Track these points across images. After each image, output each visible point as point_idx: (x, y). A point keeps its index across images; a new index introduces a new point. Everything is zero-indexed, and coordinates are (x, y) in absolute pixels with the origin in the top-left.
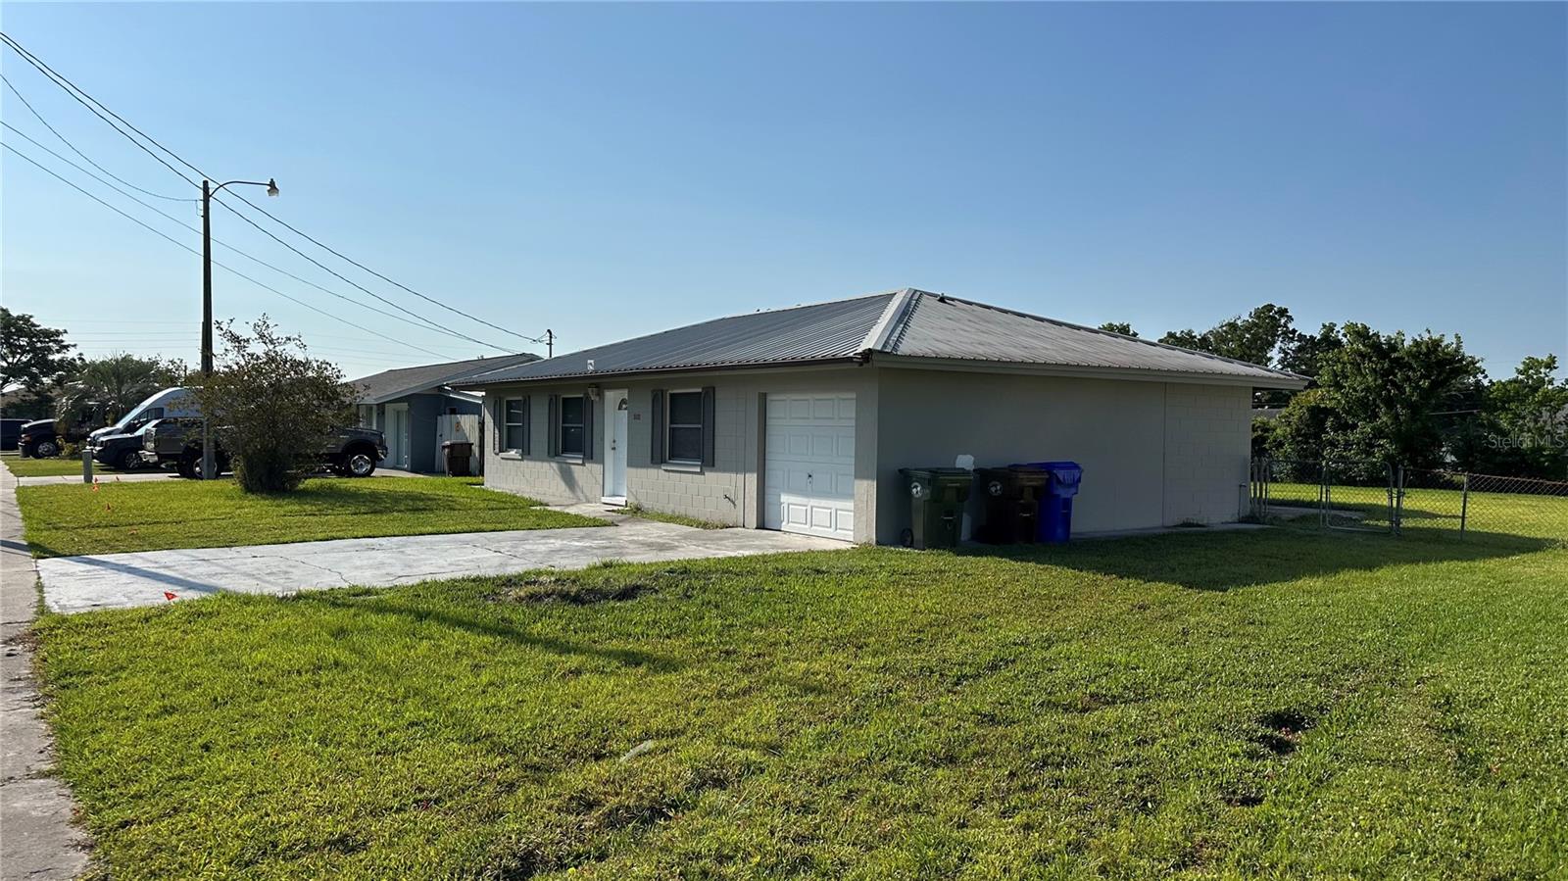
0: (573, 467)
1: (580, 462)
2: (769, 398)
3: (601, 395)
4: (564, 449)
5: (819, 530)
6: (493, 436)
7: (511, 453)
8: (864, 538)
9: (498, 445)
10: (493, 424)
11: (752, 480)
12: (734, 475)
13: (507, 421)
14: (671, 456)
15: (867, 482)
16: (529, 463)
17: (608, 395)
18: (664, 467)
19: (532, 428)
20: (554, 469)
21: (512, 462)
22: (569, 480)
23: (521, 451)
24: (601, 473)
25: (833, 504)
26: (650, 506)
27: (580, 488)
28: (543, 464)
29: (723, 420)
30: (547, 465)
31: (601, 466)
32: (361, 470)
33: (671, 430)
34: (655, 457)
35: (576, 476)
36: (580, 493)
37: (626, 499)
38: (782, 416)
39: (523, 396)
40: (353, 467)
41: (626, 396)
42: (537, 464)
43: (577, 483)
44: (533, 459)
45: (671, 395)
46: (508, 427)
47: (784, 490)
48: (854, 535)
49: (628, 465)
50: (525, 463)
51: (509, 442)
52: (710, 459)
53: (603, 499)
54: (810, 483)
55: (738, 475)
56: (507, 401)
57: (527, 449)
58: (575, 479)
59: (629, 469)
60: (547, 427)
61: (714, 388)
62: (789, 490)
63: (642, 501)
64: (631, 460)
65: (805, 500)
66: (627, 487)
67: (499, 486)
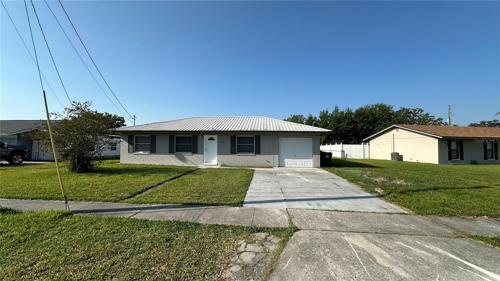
0: (185, 156)
1: (191, 154)
2: (280, 138)
4: (176, 151)
5: (299, 166)
6: (127, 148)
7: (139, 152)
8: (316, 166)
9: (132, 150)
10: (127, 144)
11: (276, 157)
12: (269, 156)
13: (136, 143)
14: (238, 152)
15: (317, 156)
16: (155, 155)
17: (205, 136)
18: (236, 155)
19: (157, 145)
20: (173, 157)
21: (143, 155)
22: (183, 160)
23: (150, 152)
24: (203, 157)
25: (303, 160)
26: (230, 165)
27: (190, 161)
28: (165, 155)
29: (264, 143)
30: (168, 156)
31: (203, 155)
32: (17, 162)
33: (238, 145)
34: (233, 152)
35: (188, 158)
36: (190, 163)
37: (217, 163)
38: (284, 142)
39: (151, 136)
40: (14, 160)
41: (215, 137)
42: (160, 155)
43: (188, 160)
44: (158, 154)
45: (238, 137)
46: (136, 144)
47: (286, 158)
48: (312, 166)
49: (218, 154)
50: (152, 155)
51: (137, 149)
52: (258, 152)
53: (204, 164)
54: (295, 156)
55: (271, 156)
56: (136, 137)
57: (153, 151)
58: (186, 159)
59: (218, 155)
60: (168, 145)
61: (260, 136)
62: (288, 158)
63: (226, 163)
64: (219, 153)
65: (294, 160)
66: (217, 160)
67: (132, 163)
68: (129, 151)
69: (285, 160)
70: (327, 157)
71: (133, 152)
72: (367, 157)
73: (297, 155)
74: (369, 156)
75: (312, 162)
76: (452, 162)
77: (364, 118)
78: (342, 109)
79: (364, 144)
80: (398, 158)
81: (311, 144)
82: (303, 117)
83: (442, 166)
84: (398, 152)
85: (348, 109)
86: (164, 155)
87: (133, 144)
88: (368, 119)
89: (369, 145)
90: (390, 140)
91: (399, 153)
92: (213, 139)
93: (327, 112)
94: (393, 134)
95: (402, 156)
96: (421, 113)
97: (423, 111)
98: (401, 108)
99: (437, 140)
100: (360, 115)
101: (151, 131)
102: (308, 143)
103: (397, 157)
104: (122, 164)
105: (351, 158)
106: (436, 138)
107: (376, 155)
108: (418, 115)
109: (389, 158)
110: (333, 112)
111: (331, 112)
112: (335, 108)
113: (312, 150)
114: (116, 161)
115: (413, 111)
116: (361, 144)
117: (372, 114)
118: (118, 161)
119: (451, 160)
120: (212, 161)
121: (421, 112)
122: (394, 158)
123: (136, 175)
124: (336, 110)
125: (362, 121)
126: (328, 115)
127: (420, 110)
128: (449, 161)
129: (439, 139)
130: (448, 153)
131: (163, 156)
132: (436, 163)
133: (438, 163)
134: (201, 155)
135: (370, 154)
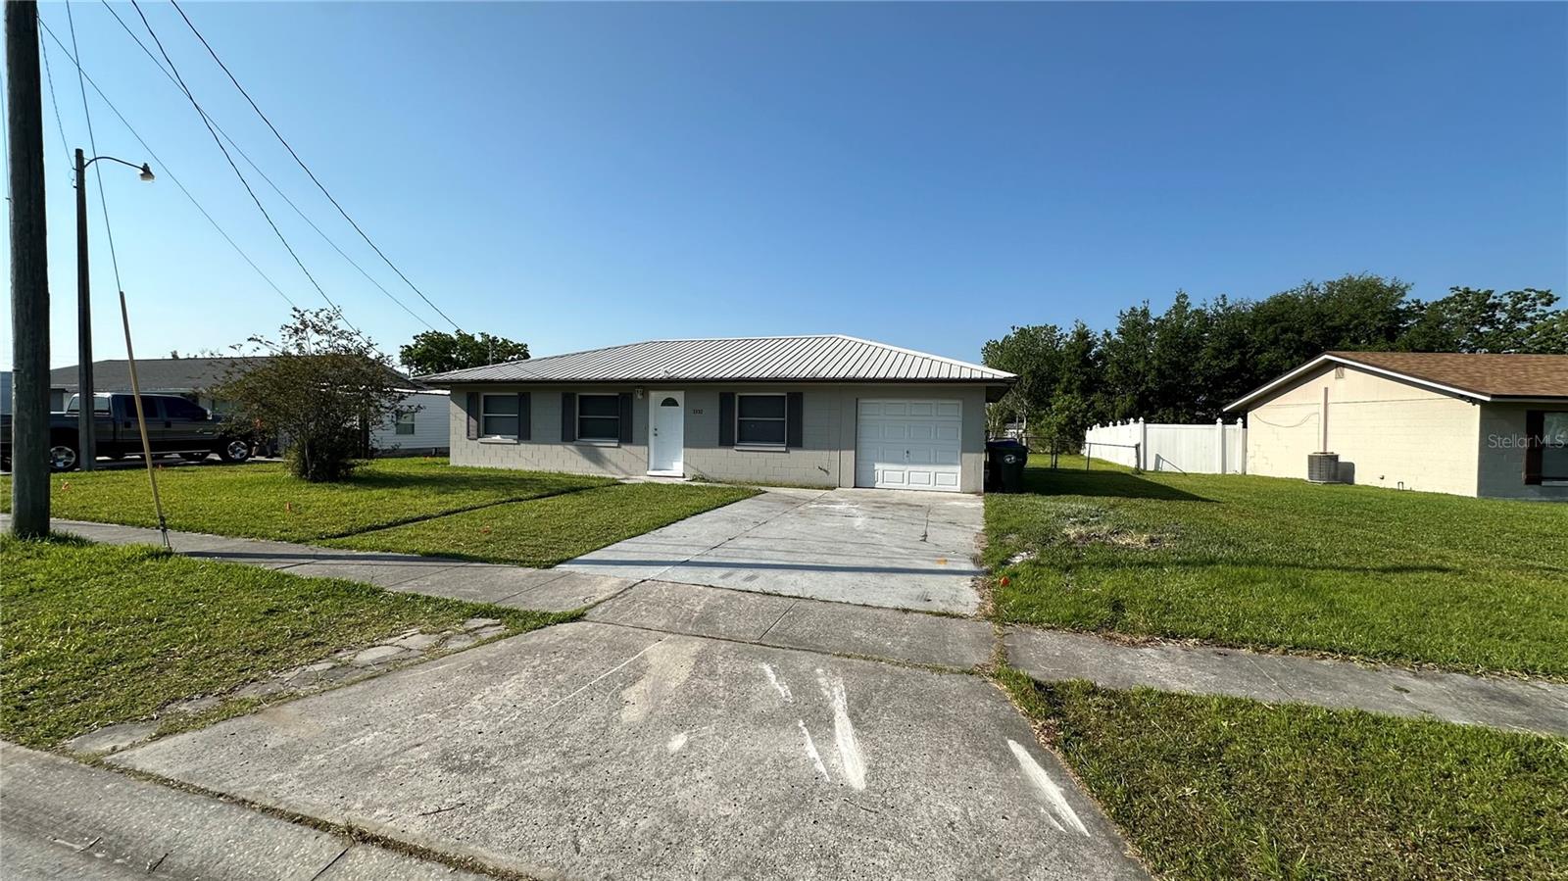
0: (602, 449)
1: (616, 445)
2: (860, 401)
3: (645, 395)
4: (582, 435)
5: (917, 487)
6: (465, 425)
7: (494, 438)
8: (972, 489)
9: (475, 433)
10: (465, 415)
11: (849, 456)
12: (826, 453)
13: (485, 413)
14: (740, 440)
15: (975, 455)
16: (529, 446)
17: (653, 394)
18: (736, 448)
19: (534, 418)
20: (572, 451)
21: (499, 446)
22: (597, 459)
23: (516, 437)
24: (646, 453)
25: (932, 469)
26: (717, 476)
27: (613, 464)
28: (554, 446)
29: (813, 415)
30: (560, 448)
31: (646, 448)
32: (238, 456)
33: (740, 421)
34: (726, 441)
35: (607, 455)
36: (613, 468)
37: (682, 472)
38: (875, 414)
39: (519, 393)
40: (230, 453)
41: (679, 396)
42: (542, 446)
43: (610, 461)
44: (535, 443)
45: (740, 397)
46: (486, 417)
47: (878, 462)
48: (958, 488)
49: (685, 446)
50: (523, 446)
51: (487, 429)
52: (795, 442)
53: (649, 473)
54: (908, 456)
55: (832, 453)
56: (485, 397)
57: (524, 435)
58: (605, 458)
59: (687, 449)
60: (559, 418)
61: (801, 394)
62: (884, 461)
63: (707, 471)
64: (689, 443)
65: (903, 467)
66: (685, 463)
67: (476, 466)
68: (468, 435)
69: (878, 466)
70: (1008, 460)
71: (479, 437)
72: (1235, 467)
73: (911, 452)
74: (1244, 463)
75: (959, 475)
76: (1542, 494)
77: (1285, 331)
78: (1204, 299)
79: (1223, 423)
80: (1332, 471)
81: (957, 419)
82: (1058, 333)
83: (1498, 505)
84: (1336, 453)
85: (1221, 303)
86: (549, 446)
87: (478, 414)
88: (1300, 332)
89: (1245, 426)
90: (1315, 409)
91: (1337, 457)
92: (674, 403)
93: (1145, 313)
94: (1326, 389)
95: (1353, 465)
96: (1545, 308)
97: (1557, 299)
98: (1457, 289)
99: (1478, 407)
100: (1272, 321)
101: (521, 381)
102: (949, 414)
103: (1332, 469)
104: (456, 468)
105: (1174, 470)
106: (1473, 401)
107: (1265, 460)
108: (1530, 315)
109: (1302, 472)
110: (1169, 313)
111: (1159, 310)
112: (1178, 300)
113: (960, 438)
114: (438, 459)
115: (1507, 300)
116: (1215, 423)
117: (1320, 317)
118: (445, 460)
119: (1540, 484)
120: (672, 465)
121: (1548, 304)
122: (1316, 472)
123: (415, 492)
124: (1181, 306)
125: (1275, 342)
126: (1152, 322)
127: (1542, 295)
128: (1532, 489)
129: (1482, 403)
130: (1524, 459)
131: (547, 447)
132: (1469, 495)
133: (1475, 496)
134: (642, 448)
135: (1248, 459)
